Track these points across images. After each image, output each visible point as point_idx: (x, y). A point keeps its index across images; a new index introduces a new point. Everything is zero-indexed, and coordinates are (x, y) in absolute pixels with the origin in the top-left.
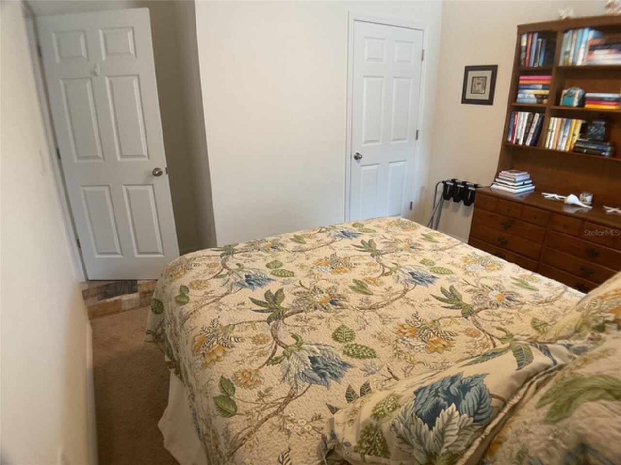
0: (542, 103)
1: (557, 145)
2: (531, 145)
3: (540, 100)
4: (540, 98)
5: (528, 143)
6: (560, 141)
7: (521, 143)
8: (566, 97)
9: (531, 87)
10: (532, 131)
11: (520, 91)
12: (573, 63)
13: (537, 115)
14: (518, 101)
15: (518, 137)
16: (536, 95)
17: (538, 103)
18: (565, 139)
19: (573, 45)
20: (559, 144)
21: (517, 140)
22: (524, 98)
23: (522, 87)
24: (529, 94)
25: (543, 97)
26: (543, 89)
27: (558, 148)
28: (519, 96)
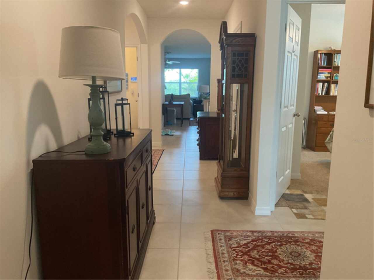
0: (328, 79)
1: (334, 94)
2: (325, 95)
3: (327, 78)
4: (327, 77)
5: (323, 94)
6: (335, 92)
7: (320, 94)
8: (336, 77)
9: (324, 73)
10: (325, 89)
11: (319, 75)
12: (338, 65)
13: (326, 84)
14: (318, 78)
15: (319, 92)
16: (325, 76)
17: (326, 79)
18: (336, 91)
19: (337, 59)
20: (335, 93)
21: (319, 94)
22: (320, 77)
23: (320, 73)
24: (322, 76)
25: (328, 77)
26: (328, 74)
27: (335, 95)
28: (318, 76)
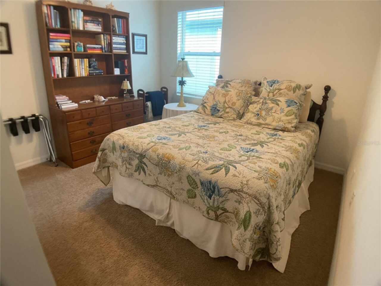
0: (67, 50)
1: (81, 74)
2: (67, 76)
3: (65, 49)
4: (65, 47)
5: (65, 76)
6: (81, 71)
7: (60, 76)
8: (78, 47)
9: (58, 40)
10: (66, 68)
11: (50, 43)
12: (78, 28)
13: (66, 59)
14: (51, 49)
15: (58, 73)
16: (62, 46)
17: (64, 50)
18: (83, 70)
19: (76, 18)
20: (82, 73)
21: (58, 75)
22: (55, 48)
23: (52, 40)
24: (57, 45)
25: (66, 47)
26: (66, 42)
27: (82, 75)
28: (51, 46)
